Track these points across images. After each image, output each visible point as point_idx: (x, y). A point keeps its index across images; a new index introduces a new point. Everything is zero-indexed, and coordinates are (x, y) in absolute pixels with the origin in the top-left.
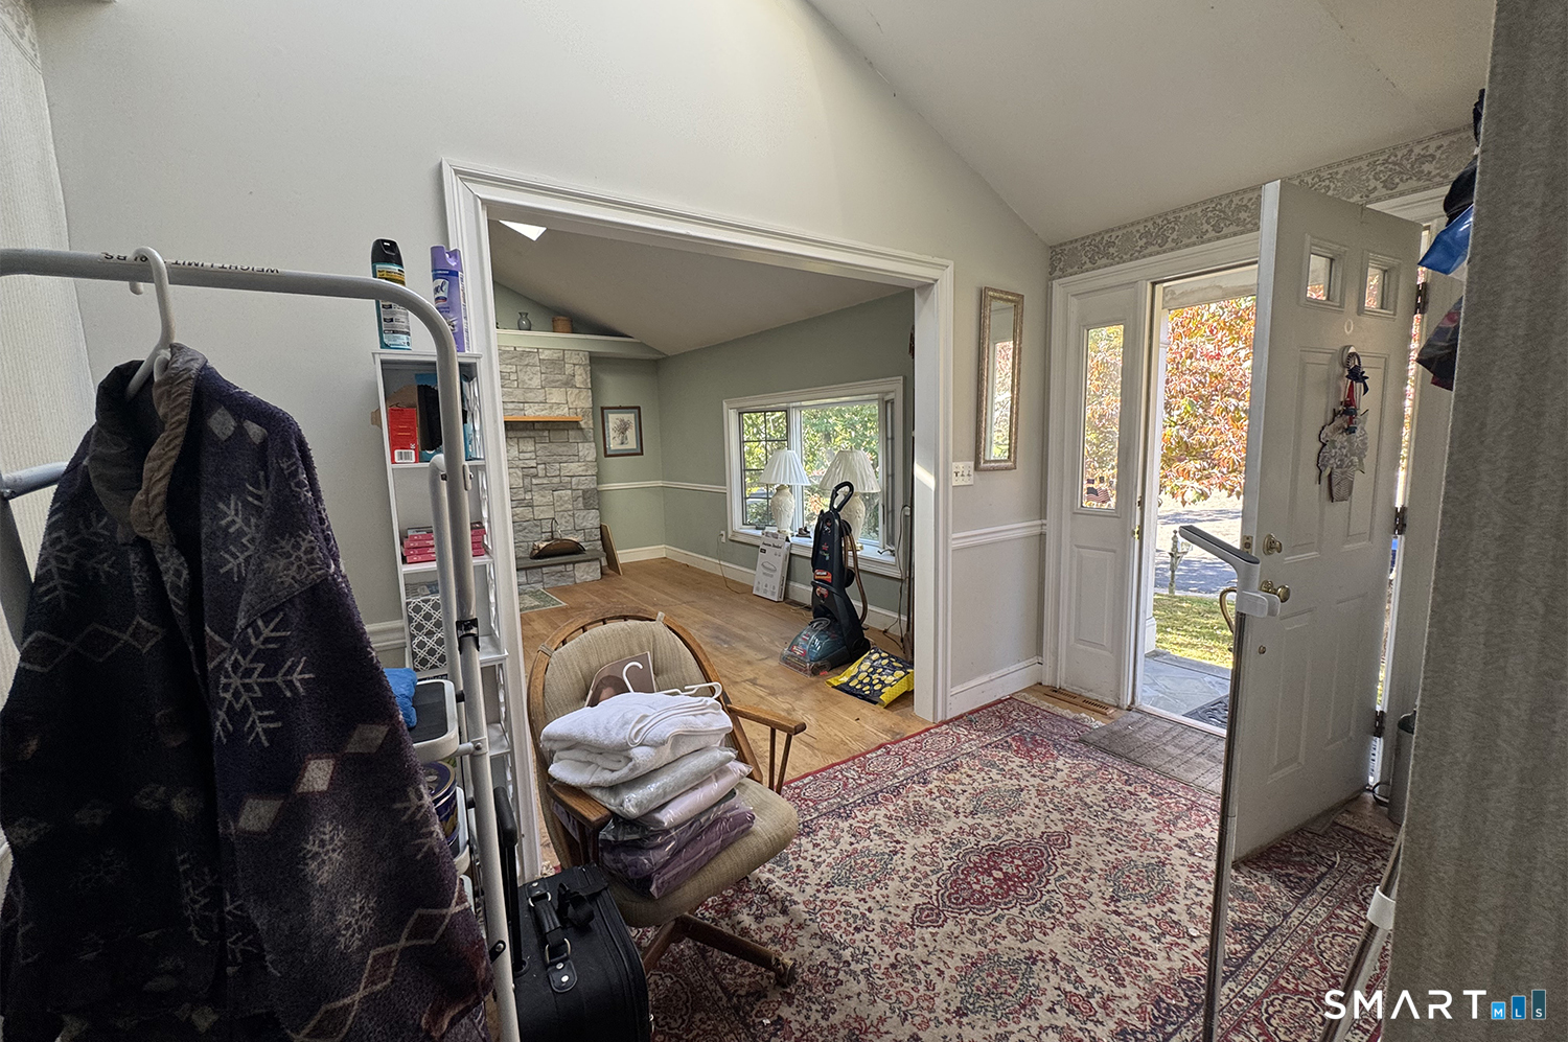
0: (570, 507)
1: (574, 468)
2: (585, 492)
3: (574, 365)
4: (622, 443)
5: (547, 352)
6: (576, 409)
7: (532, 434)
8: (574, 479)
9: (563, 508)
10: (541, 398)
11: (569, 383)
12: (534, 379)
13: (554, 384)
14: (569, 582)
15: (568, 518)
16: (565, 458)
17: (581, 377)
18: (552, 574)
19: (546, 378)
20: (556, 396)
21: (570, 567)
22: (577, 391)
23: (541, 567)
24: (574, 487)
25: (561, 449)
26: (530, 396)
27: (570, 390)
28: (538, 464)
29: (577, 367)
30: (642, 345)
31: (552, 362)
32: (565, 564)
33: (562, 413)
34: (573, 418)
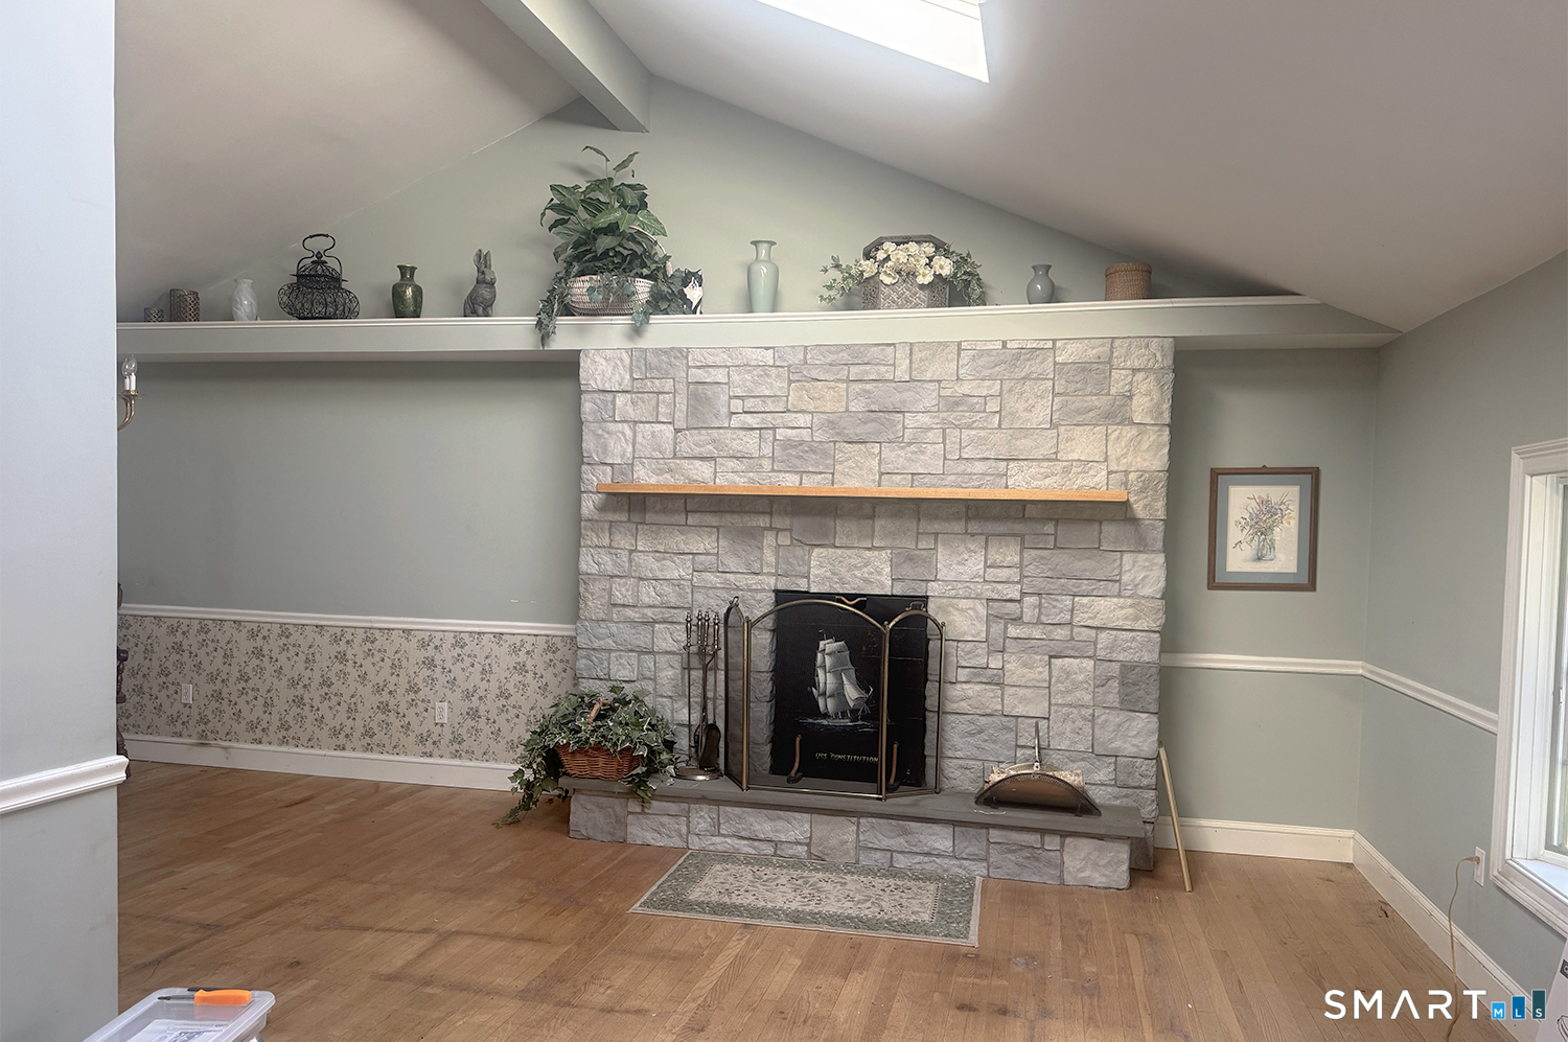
0: (1087, 698)
1: (1107, 609)
2: (1127, 668)
3: (1135, 371)
4: (1259, 559)
5: (1072, 347)
6: (1127, 473)
7: (1018, 527)
8: (1103, 635)
9: (1069, 699)
10: (1046, 450)
11: (1116, 415)
12: (1038, 408)
13: (1079, 418)
14: (1047, 877)
15: (1080, 723)
16: (1085, 586)
17: (1149, 399)
18: (1011, 848)
19: (1065, 405)
20: (1083, 444)
21: (1052, 842)
22: (1134, 431)
23: (987, 826)
24: (1101, 654)
25: (1078, 565)
26: (1024, 445)
27: (1115, 431)
28: (1023, 594)
29: (1140, 376)
30: (1326, 312)
31: (1083, 368)
32: (1043, 832)
33: (1093, 484)
34: (1116, 494)
